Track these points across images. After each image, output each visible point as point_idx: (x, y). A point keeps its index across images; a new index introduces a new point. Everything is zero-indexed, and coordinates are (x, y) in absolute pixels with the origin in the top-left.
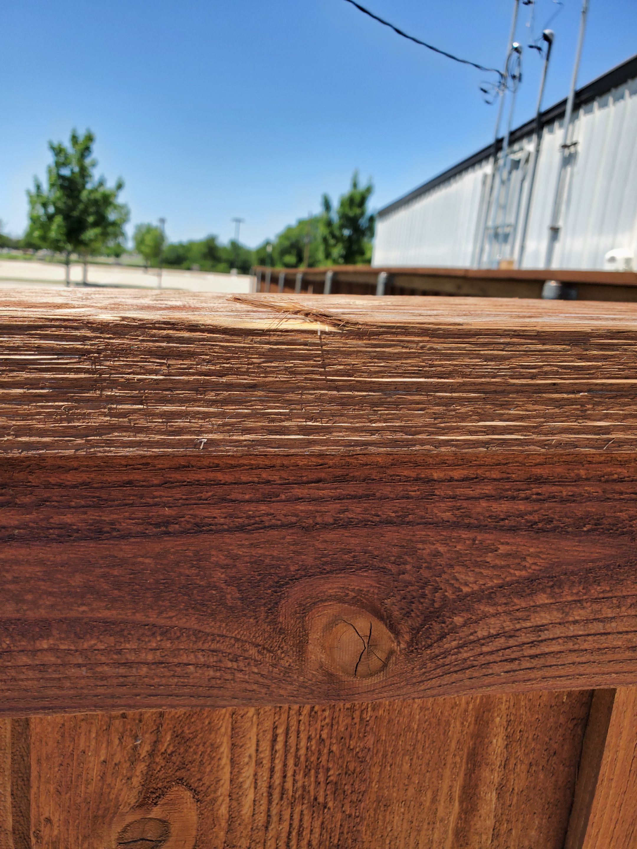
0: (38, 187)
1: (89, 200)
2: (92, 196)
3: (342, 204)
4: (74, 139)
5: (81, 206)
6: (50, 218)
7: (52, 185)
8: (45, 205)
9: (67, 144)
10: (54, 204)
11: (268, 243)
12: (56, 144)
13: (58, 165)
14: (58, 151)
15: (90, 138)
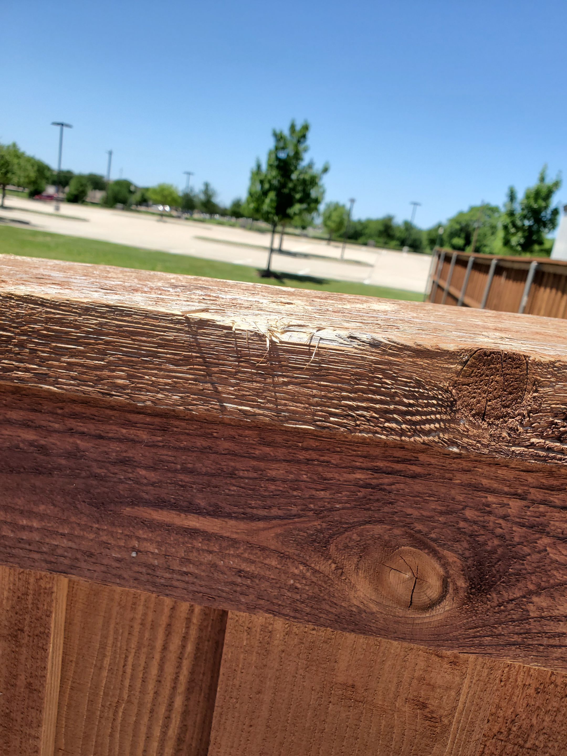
0: (259, 167)
1: (298, 180)
2: (302, 177)
3: (528, 197)
4: (293, 128)
5: (290, 185)
6: (265, 193)
7: (270, 166)
8: (262, 182)
9: (286, 132)
10: (269, 182)
11: (439, 226)
12: (278, 131)
13: (277, 149)
14: (279, 137)
15: (306, 128)
